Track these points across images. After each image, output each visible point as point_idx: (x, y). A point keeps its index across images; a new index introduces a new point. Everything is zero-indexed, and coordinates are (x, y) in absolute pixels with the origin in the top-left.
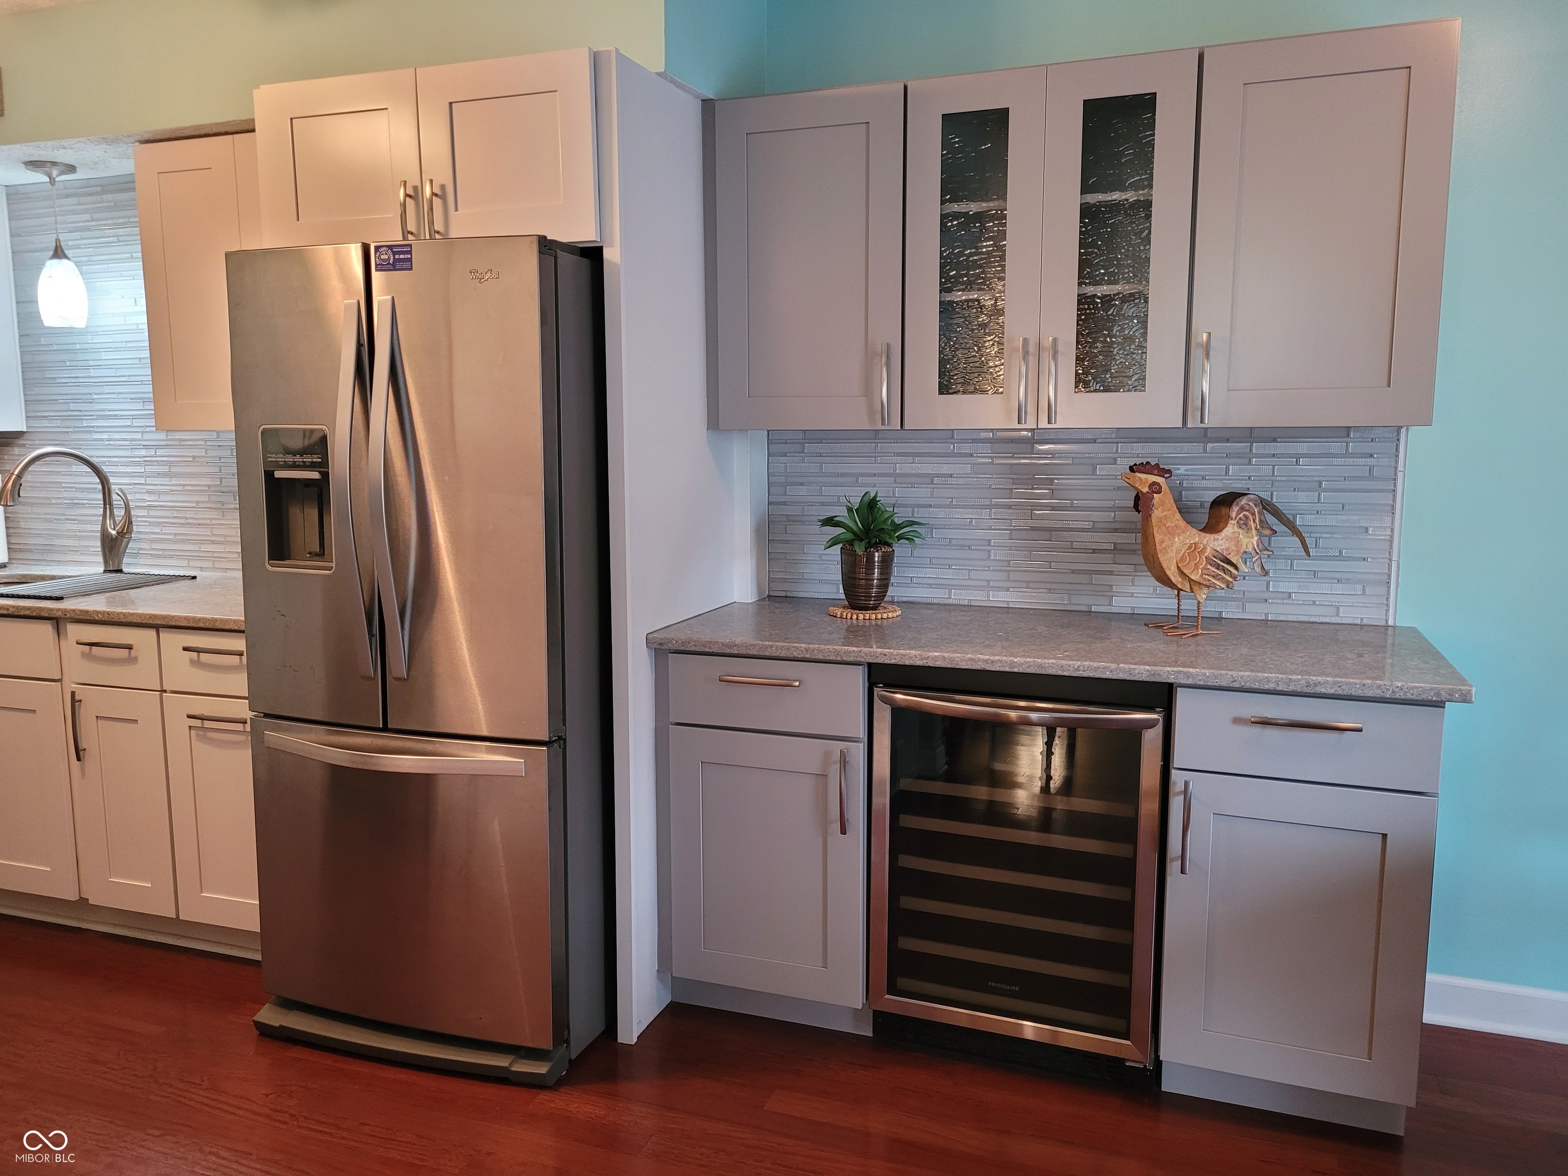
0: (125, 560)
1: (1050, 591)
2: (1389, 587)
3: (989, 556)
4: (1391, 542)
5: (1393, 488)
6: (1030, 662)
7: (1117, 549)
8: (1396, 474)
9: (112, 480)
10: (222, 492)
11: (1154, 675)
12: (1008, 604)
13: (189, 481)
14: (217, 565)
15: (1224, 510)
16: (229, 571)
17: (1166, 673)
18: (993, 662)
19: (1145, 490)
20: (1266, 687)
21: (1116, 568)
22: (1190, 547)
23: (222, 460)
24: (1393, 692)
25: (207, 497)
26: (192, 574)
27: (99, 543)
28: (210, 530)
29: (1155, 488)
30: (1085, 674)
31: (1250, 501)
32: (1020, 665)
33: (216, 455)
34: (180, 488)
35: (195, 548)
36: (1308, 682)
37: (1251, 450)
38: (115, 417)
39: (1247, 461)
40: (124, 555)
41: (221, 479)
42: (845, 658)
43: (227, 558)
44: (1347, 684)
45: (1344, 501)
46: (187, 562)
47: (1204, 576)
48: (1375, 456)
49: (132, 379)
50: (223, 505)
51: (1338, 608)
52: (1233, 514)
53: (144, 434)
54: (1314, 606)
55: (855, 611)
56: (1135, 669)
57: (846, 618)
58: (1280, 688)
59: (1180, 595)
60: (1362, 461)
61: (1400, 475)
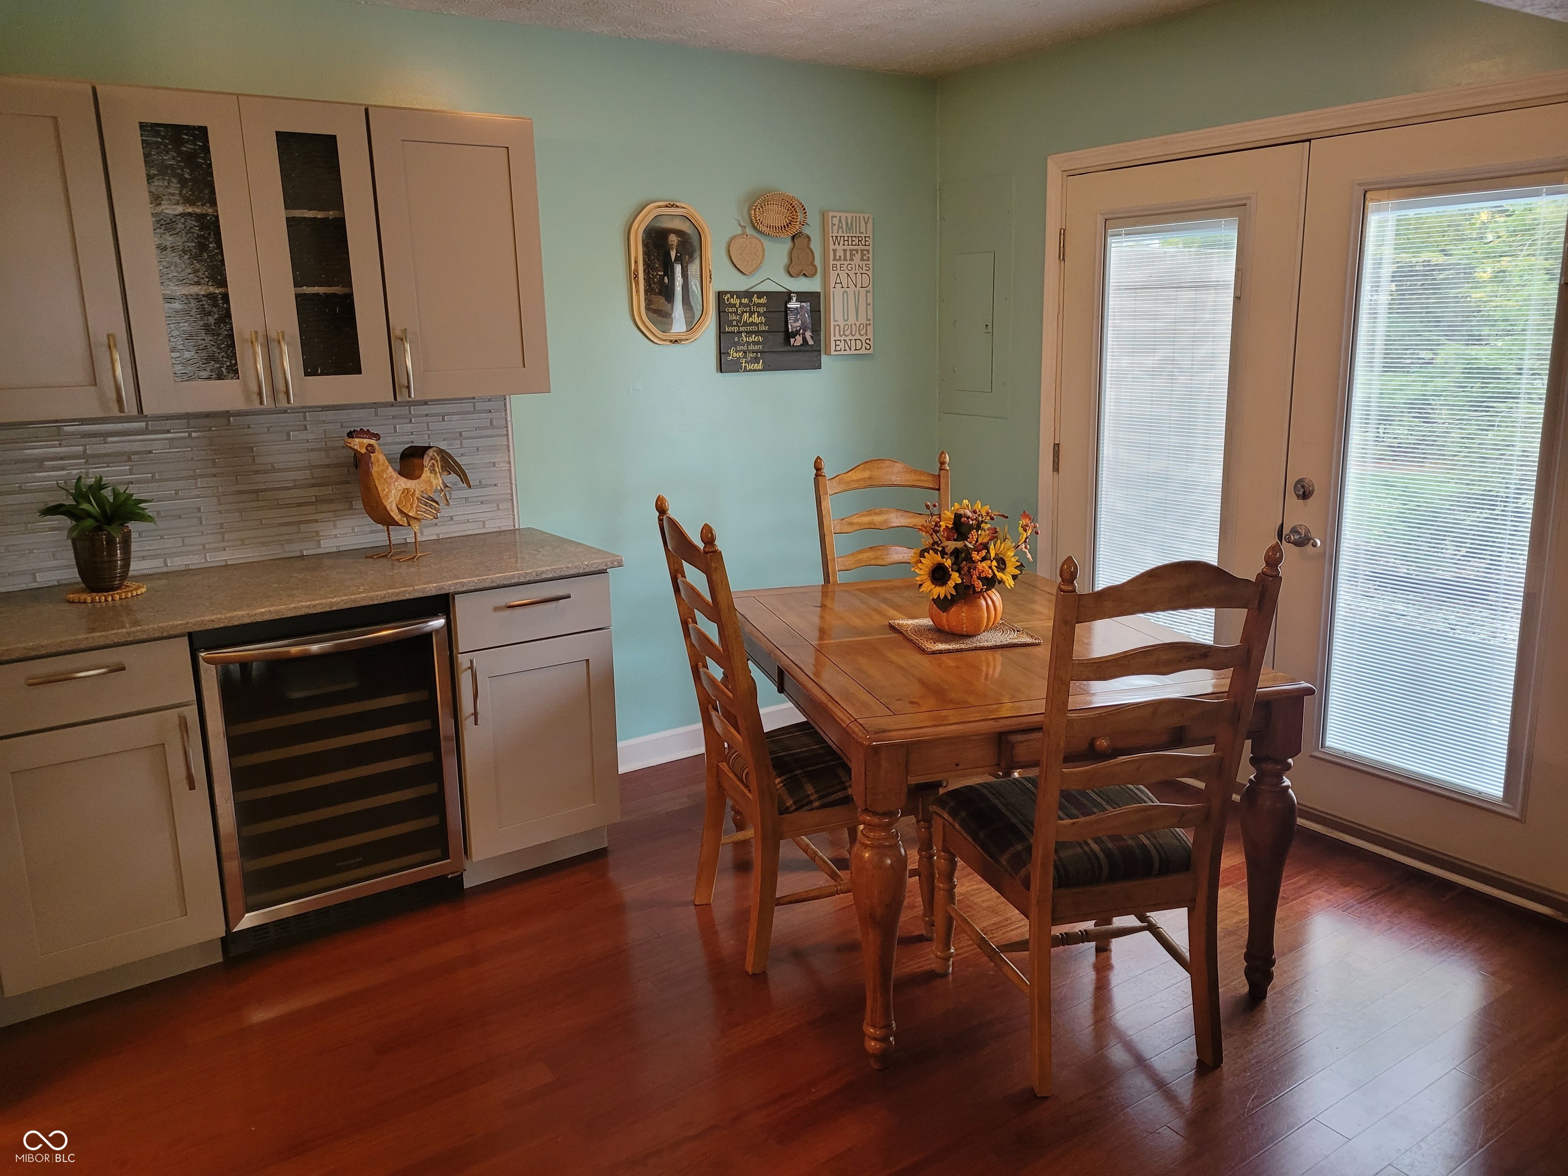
1: (263, 544)
2: (513, 502)
3: (201, 521)
4: (510, 471)
5: (506, 433)
6: (345, 600)
7: (319, 501)
8: (507, 424)
11: (440, 589)
12: (227, 562)
15: (416, 461)
17: (447, 585)
18: (314, 606)
19: (363, 451)
20: (513, 581)
21: (321, 516)
22: (403, 493)
24: (584, 568)
29: (371, 449)
30: (390, 600)
31: (434, 452)
32: (338, 603)
36: (537, 573)
37: (410, 412)
39: (408, 420)
42: (171, 633)
44: (559, 569)
45: (477, 445)
47: (418, 512)
48: (493, 411)
51: (484, 522)
52: (426, 463)
54: (469, 523)
55: (109, 593)
56: (426, 588)
57: (100, 602)
58: (521, 581)
59: (390, 530)
60: (484, 415)
61: (509, 423)
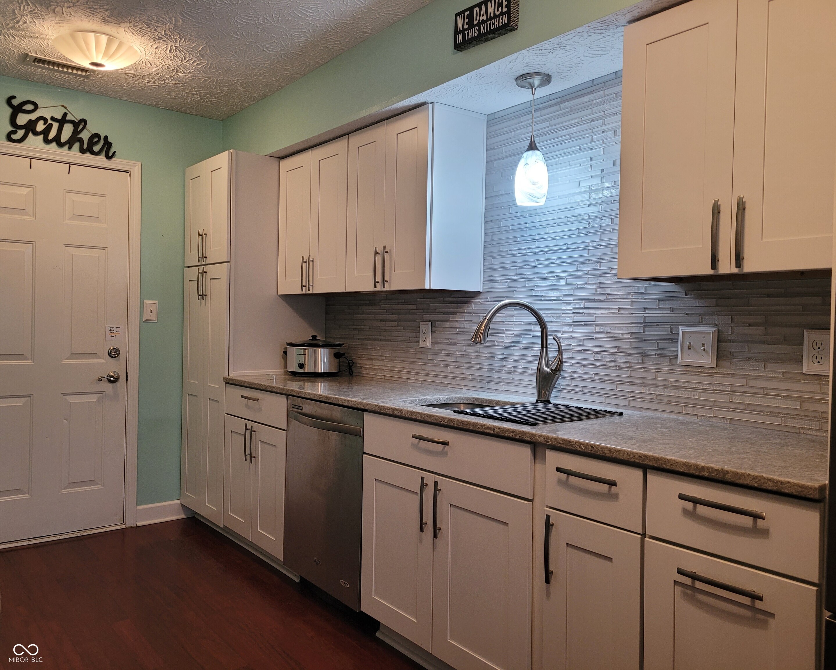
0: (553, 394)
9: (549, 328)
10: (644, 340)
13: (613, 330)
14: (633, 404)
16: (644, 411)
23: (647, 311)
25: (629, 343)
26: (619, 411)
27: (535, 379)
28: (629, 372)
33: (641, 306)
34: (604, 335)
35: (614, 387)
38: (553, 278)
40: (553, 390)
41: (644, 328)
43: (643, 398)
46: (603, 399)
49: (569, 246)
50: (644, 351)
53: (576, 291)
